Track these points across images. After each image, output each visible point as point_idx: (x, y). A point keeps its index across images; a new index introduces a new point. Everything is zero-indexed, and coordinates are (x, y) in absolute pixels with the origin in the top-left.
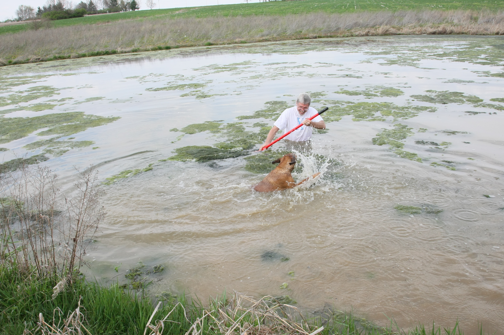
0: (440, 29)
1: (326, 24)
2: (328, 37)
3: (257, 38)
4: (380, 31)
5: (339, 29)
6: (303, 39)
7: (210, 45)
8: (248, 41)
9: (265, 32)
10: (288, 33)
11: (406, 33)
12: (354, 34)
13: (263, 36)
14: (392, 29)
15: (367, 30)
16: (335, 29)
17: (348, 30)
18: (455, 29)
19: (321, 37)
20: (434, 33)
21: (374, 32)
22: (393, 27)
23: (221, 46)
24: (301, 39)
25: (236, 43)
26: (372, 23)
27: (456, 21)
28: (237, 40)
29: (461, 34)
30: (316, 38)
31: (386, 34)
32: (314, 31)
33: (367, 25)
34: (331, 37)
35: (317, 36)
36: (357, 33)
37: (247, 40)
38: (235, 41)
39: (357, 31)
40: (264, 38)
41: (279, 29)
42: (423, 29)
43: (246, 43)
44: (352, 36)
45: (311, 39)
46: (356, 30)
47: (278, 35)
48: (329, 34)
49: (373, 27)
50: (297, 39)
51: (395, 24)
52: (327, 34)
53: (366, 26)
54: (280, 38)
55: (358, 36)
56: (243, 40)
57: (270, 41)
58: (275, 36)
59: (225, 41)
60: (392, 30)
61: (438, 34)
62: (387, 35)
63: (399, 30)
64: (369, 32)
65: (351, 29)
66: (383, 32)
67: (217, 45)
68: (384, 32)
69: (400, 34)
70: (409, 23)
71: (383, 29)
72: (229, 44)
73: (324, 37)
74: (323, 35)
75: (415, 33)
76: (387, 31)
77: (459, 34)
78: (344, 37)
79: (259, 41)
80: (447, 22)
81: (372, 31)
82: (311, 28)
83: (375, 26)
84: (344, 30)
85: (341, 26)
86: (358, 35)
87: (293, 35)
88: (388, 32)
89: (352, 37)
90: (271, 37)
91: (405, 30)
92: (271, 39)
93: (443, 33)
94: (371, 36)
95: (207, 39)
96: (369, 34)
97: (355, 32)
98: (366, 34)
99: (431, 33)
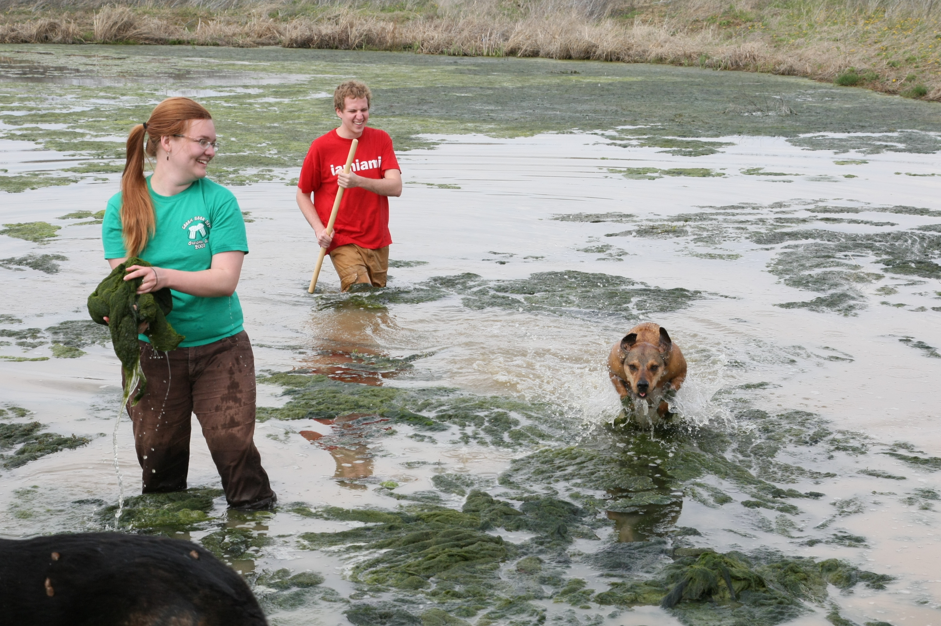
4: (99, 23)
14: (153, 20)
15: (43, 22)
21: (73, 27)
31: (121, 38)
60: (151, 24)
62: (127, 43)
64: (53, 27)
66: (110, 29)
68: (114, 30)
69: (180, 42)
76: (128, 25)
81: (74, 24)
88: (131, 32)
94: (59, 43)
96: (51, 35)
98: (38, 33)
99: (296, 42)
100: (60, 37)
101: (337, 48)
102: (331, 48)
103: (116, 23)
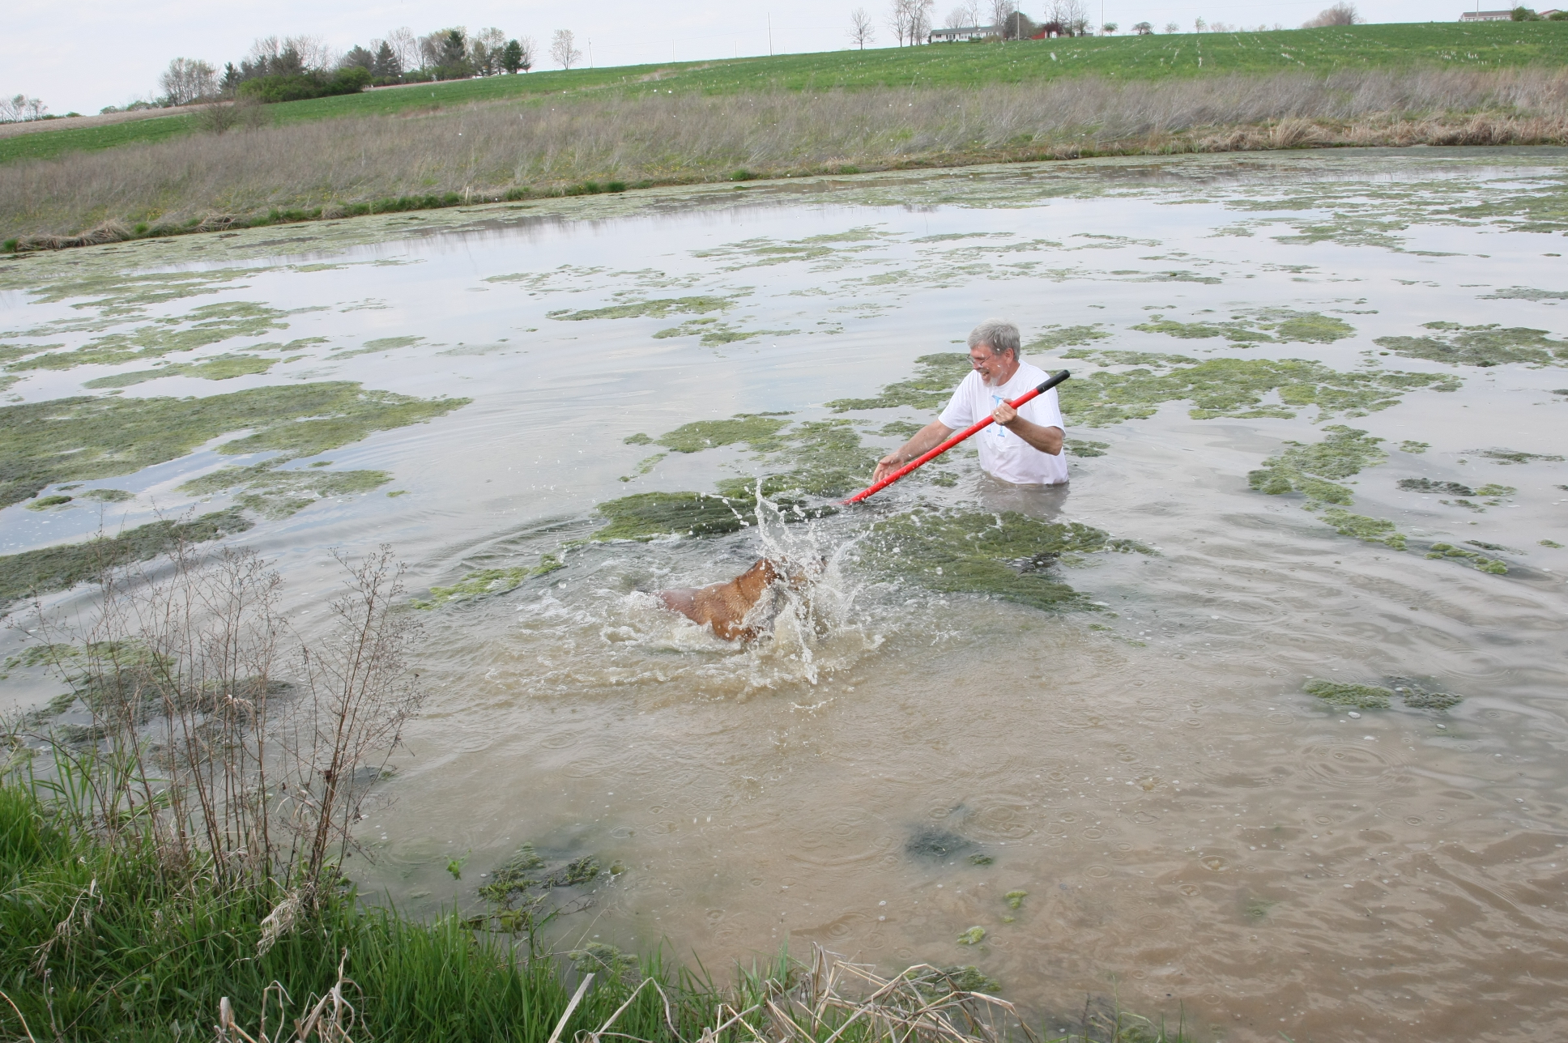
0: (1471, 128)
1: (1107, 113)
2: (1112, 154)
3: (893, 157)
4: (1278, 134)
5: (1147, 128)
6: (1033, 159)
7: (745, 180)
8: (865, 167)
9: (917, 139)
10: (989, 142)
11: (1361, 143)
12: (1196, 143)
13: (909, 151)
14: (1315, 128)
15: (1237, 133)
16: (1136, 128)
17: (1176, 133)
18: (1518, 128)
19: (1091, 155)
20: (1451, 142)
21: (1257, 137)
22: (1321, 124)
23: (781, 182)
24: (1028, 160)
25: (826, 172)
26: (1251, 112)
27: (1521, 104)
28: (829, 164)
29: (1539, 144)
30: (1073, 156)
31: (1296, 144)
32: (1068, 136)
33: (1238, 116)
34: (1125, 154)
35: (1080, 150)
36: (1205, 142)
37: (860, 163)
38: (822, 166)
39: (1205, 137)
40: (913, 157)
41: (961, 131)
42: (1417, 128)
43: (856, 172)
44: (1190, 150)
45: (1061, 159)
46: (1202, 132)
47: (959, 148)
48: (1116, 146)
49: (1255, 122)
50: (1016, 160)
51: (1327, 111)
52: (1110, 145)
53: (1235, 121)
54: (965, 159)
55: (1209, 152)
56: (848, 162)
57: (933, 166)
58: (947, 150)
59: (794, 168)
60: (1318, 132)
61: (1465, 144)
62: (1301, 148)
63: (1339, 132)
64: (1242, 138)
65: (1186, 129)
66: (1288, 137)
67: (768, 177)
68: (1291, 138)
69: (1341, 145)
70: (1369, 108)
71: (1287, 128)
72: (805, 175)
73: (1100, 155)
74: (1097, 148)
75: (1390, 141)
76: (1301, 134)
77: (1531, 142)
78: (1163, 153)
79: (899, 167)
80: (1494, 105)
81: (1254, 135)
82: (1061, 128)
83: (1261, 119)
84: (1162, 132)
85: (1156, 119)
86: (1208, 147)
87: (1004, 148)
88: (1304, 139)
89: (1190, 155)
90: (935, 155)
91: (1358, 132)
92: (935, 162)
93: (1482, 141)
94: (1249, 150)
95: (738, 160)
96: (1242, 144)
97: (1199, 137)
98: (1232, 143)
99: (1443, 141)
100: (1247, 147)
101: (1480, 144)
102: (1476, 144)
103: (1292, 133)
